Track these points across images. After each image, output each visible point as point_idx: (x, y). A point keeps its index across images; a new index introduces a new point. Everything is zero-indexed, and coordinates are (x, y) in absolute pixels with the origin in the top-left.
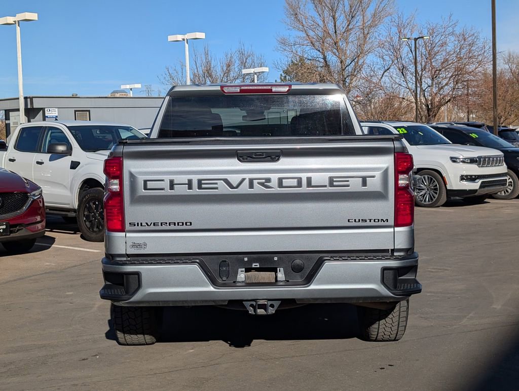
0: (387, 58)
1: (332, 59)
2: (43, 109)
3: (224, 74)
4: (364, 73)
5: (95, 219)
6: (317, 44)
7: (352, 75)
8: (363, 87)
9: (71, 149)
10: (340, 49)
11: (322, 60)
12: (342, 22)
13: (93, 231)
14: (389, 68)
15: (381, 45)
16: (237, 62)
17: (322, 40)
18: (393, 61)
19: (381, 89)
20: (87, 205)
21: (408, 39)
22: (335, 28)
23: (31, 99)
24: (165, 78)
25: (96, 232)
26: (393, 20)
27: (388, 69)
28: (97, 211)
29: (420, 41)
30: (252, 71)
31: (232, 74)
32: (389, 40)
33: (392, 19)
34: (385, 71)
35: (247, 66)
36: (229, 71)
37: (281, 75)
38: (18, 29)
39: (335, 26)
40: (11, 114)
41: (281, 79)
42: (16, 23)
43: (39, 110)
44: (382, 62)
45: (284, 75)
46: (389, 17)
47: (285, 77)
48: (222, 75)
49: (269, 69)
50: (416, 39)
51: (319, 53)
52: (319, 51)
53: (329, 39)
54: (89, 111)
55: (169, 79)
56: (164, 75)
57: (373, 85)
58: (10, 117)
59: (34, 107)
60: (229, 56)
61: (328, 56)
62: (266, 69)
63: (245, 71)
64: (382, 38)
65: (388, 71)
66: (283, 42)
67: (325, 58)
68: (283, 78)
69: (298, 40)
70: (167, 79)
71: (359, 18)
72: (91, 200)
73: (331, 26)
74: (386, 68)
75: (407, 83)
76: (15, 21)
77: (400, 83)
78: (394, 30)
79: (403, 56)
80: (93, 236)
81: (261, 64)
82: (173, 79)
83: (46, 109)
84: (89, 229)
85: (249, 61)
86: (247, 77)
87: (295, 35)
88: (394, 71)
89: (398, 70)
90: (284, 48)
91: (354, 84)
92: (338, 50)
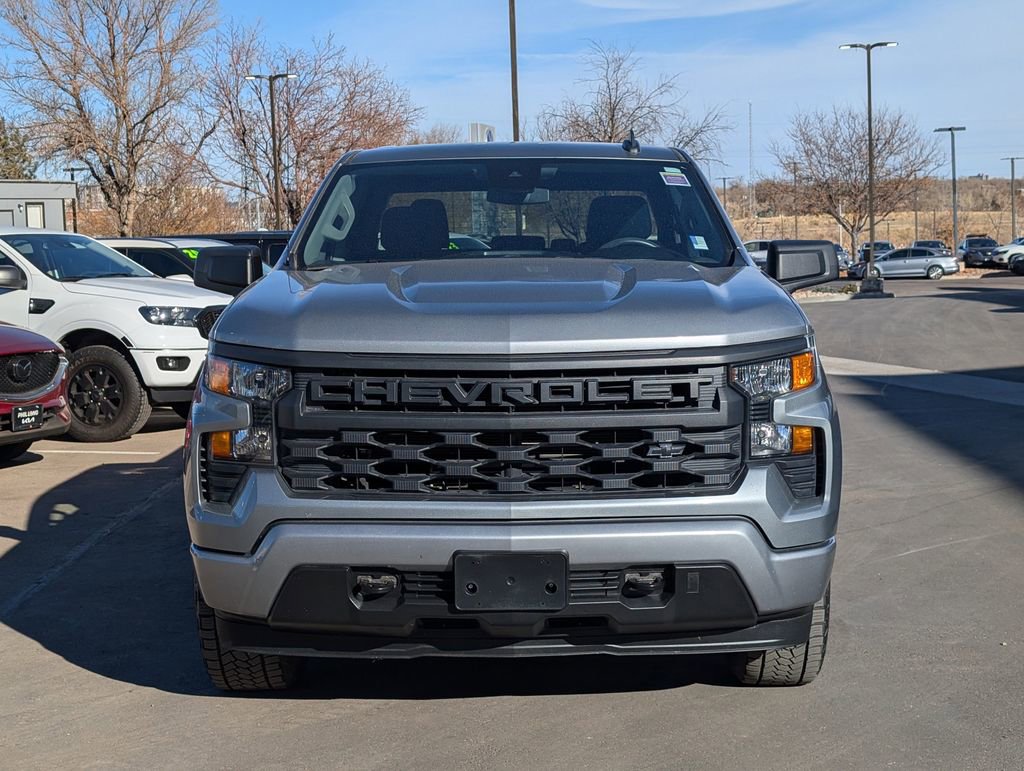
5: (96, 402)
8: (157, 166)
9: (24, 277)
11: (76, 111)
13: (92, 424)
14: (214, 129)
20: (77, 377)
21: (257, 77)
22: (112, 49)
25: (98, 424)
27: (211, 132)
28: (100, 387)
29: (279, 83)
33: (218, 38)
34: (205, 137)
39: (112, 45)
44: (200, 118)
50: (272, 79)
52: (67, 91)
61: (86, 102)
65: (212, 135)
72: (86, 368)
74: (208, 129)
78: (225, 59)
80: (93, 432)
84: (83, 420)
92: (116, 93)
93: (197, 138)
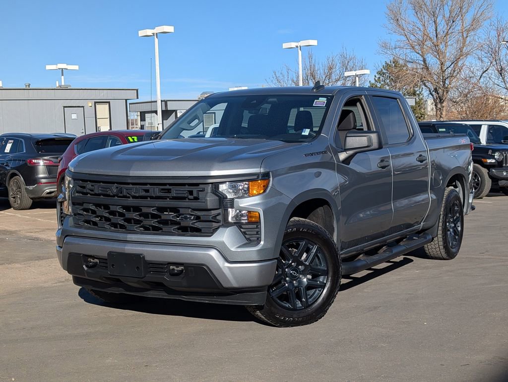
0: (486, 60)
1: (432, 61)
2: (175, 111)
3: (326, 77)
4: (463, 74)
6: (417, 47)
7: (451, 76)
10: (440, 52)
11: (423, 63)
12: (442, 27)
14: (488, 69)
15: (481, 48)
16: (338, 64)
17: (422, 44)
18: (491, 63)
19: (480, 90)
22: (436, 32)
23: (166, 102)
24: (272, 81)
26: (493, 23)
27: (486, 71)
30: (353, 73)
31: (334, 77)
32: (488, 43)
33: (491, 23)
34: (483, 73)
35: (349, 69)
36: (331, 74)
37: (375, 76)
38: (156, 40)
39: (436, 30)
40: (147, 115)
41: (375, 79)
42: (154, 35)
43: (172, 111)
44: (481, 64)
45: (378, 76)
46: (489, 21)
47: (379, 78)
48: (324, 77)
49: (370, 72)
51: (418, 55)
52: (419, 53)
53: (429, 43)
54: (215, 113)
55: (276, 81)
56: (272, 79)
57: (472, 86)
58: (146, 118)
59: (168, 109)
60: (331, 59)
61: (427, 59)
62: (367, 72)
63: (347, 74)
64: (481, 42)
65: (486, 72)
66: (385, 46)
67: (424, 61)
68: (377, 79)
69: (398, 44)
70: (274, 82)
71: (458, 22)
73: (431, 30)
74: (485, 69)
75: (505, 83)
76: (153, 34)
77: (498, 84)
78: (494, 33)
79: (501, 58)
81: (362, 67)
82: (280, 82)
83: (178, 111)
85: (351, 64)
86: (348, 79)
87: (396, 39)
88: (493, 72)
89: (496, 71)
90: (385, 51)
91: (453, 85)
92: (438, 53)
93: (479, 74)
